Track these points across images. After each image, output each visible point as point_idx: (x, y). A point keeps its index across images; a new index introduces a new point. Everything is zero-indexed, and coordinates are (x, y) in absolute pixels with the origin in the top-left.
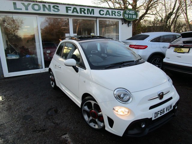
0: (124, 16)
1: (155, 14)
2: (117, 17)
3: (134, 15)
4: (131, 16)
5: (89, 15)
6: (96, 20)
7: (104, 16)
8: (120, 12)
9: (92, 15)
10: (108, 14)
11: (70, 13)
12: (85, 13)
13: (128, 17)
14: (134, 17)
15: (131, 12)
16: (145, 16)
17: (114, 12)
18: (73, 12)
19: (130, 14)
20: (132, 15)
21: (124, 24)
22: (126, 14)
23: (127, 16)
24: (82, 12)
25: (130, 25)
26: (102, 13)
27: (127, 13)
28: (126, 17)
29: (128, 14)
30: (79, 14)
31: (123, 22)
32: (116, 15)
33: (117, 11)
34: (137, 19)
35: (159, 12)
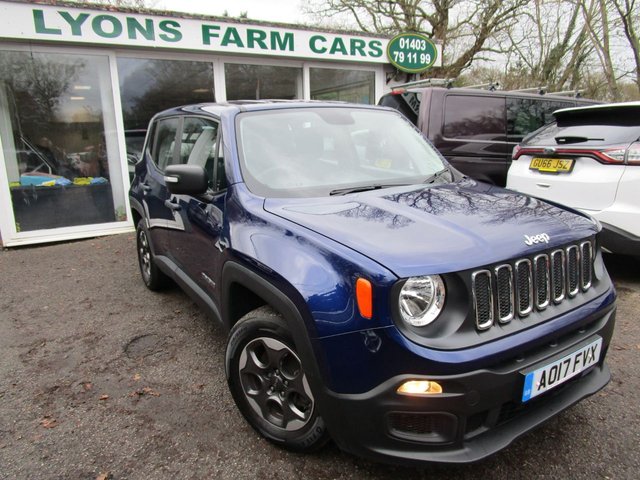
0: (391, 54)
1: (509, 50)
2: (368, 59)
3: (425, 52)
4: (415, 56)
5: (278, 52)
6: (302, 69)
7: (326, 56)
8: (379, 44)
9: (287, 53)
10: (339, 50)
11: (215, 45)
12: (263, 46)
13: (406, 59)
14: (425, 59)
15: (415, 45)
16: (475, 56)
17: (358, 44)
18: (226, 41)
19: (413, 51)
20: (419, 53)
21: (392, 81)
22: (399, 50)
23: (400, 56)
26: (319, 45)
27: (402, 47)
28: (398, 58)
29: (406, 51)
30: (246, 50)
31: (390, 76)
32: (367, 53)
33: (367, 40)
34: (435, 65)
35: (518, 46)
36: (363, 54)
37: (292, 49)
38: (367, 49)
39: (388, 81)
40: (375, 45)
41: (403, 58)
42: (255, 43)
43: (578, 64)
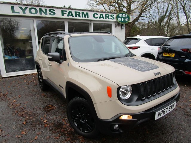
0: (117, 19)
1: (149, 16)
2: (110, 20)
3: (127, 18)
4: (124, 19)
5: (84, 18)
6: (91, 23)
7: (98, 19)
9: (86, 18)
10: (102, 17)
11: (65, 16)
12: (80, 16)
13: (121, 20)
14: (127, 20)
15: (124, 16)
16: (139, 18)
17: (107, 16)
18: (68, 15)
19: (123, 18)
21: (117, 27)
22: (119, 17)
24: (77, 16)
25: (123, 27)
26: (96, 16)
27: (120, 16)
28: (119, 20)
29: (121, 18)
30: (74, 18)
31: (117, 25)
32: (110, 18)
33: (110, 14)
34: (130, 22)
35: (152, 15)
36: (109, 18)
37: (88, 17)
38: (110, 17)
39: (116, 26)
40: (112, 16)
41: (120, 19)
43: (170, 21)
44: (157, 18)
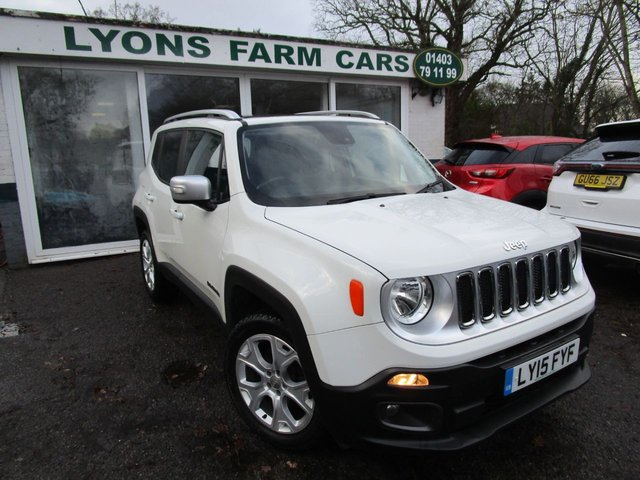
0: (417, 70)
1: (525, 64)
2: (395, 73)
3: (451, 67)
4: (441, 70)
5: (305, 67)
6: (328, 85)
7: (353, 71)
8: (406, 59)
9: (314, 68)
10: (365, 65)
11: (243, 60)
13: (433, 73)
14: (452, 73)
15: (441, 59)
16: (491, 71)
17: (384, 59)
18: (253, 58)
19: (439, 66)
20: (445, 67)
21: (418, 97)
22: (426, 65)
23: (426, 71)
25: (436, 99)
26: (345, 60)
27: (428, 62)
28: (425, 73)
29: (432, 66)
30: (273, 65)
31: (416, 91)
32: (393, 68)
33: (394, 55)
34: (461, 79)
35: (535, 60)
36: (389, 69)
37: (319, 64)
38: (393, 64)
39: (414, 96)
40: (401, 60)
41: (429, 72)
42: (283, 58)
44: (553, 68)
